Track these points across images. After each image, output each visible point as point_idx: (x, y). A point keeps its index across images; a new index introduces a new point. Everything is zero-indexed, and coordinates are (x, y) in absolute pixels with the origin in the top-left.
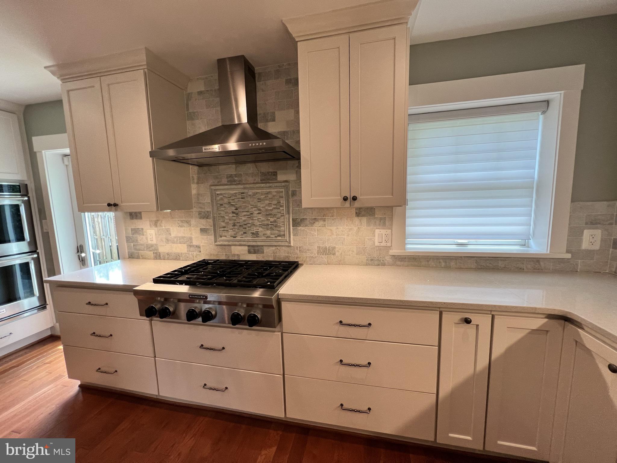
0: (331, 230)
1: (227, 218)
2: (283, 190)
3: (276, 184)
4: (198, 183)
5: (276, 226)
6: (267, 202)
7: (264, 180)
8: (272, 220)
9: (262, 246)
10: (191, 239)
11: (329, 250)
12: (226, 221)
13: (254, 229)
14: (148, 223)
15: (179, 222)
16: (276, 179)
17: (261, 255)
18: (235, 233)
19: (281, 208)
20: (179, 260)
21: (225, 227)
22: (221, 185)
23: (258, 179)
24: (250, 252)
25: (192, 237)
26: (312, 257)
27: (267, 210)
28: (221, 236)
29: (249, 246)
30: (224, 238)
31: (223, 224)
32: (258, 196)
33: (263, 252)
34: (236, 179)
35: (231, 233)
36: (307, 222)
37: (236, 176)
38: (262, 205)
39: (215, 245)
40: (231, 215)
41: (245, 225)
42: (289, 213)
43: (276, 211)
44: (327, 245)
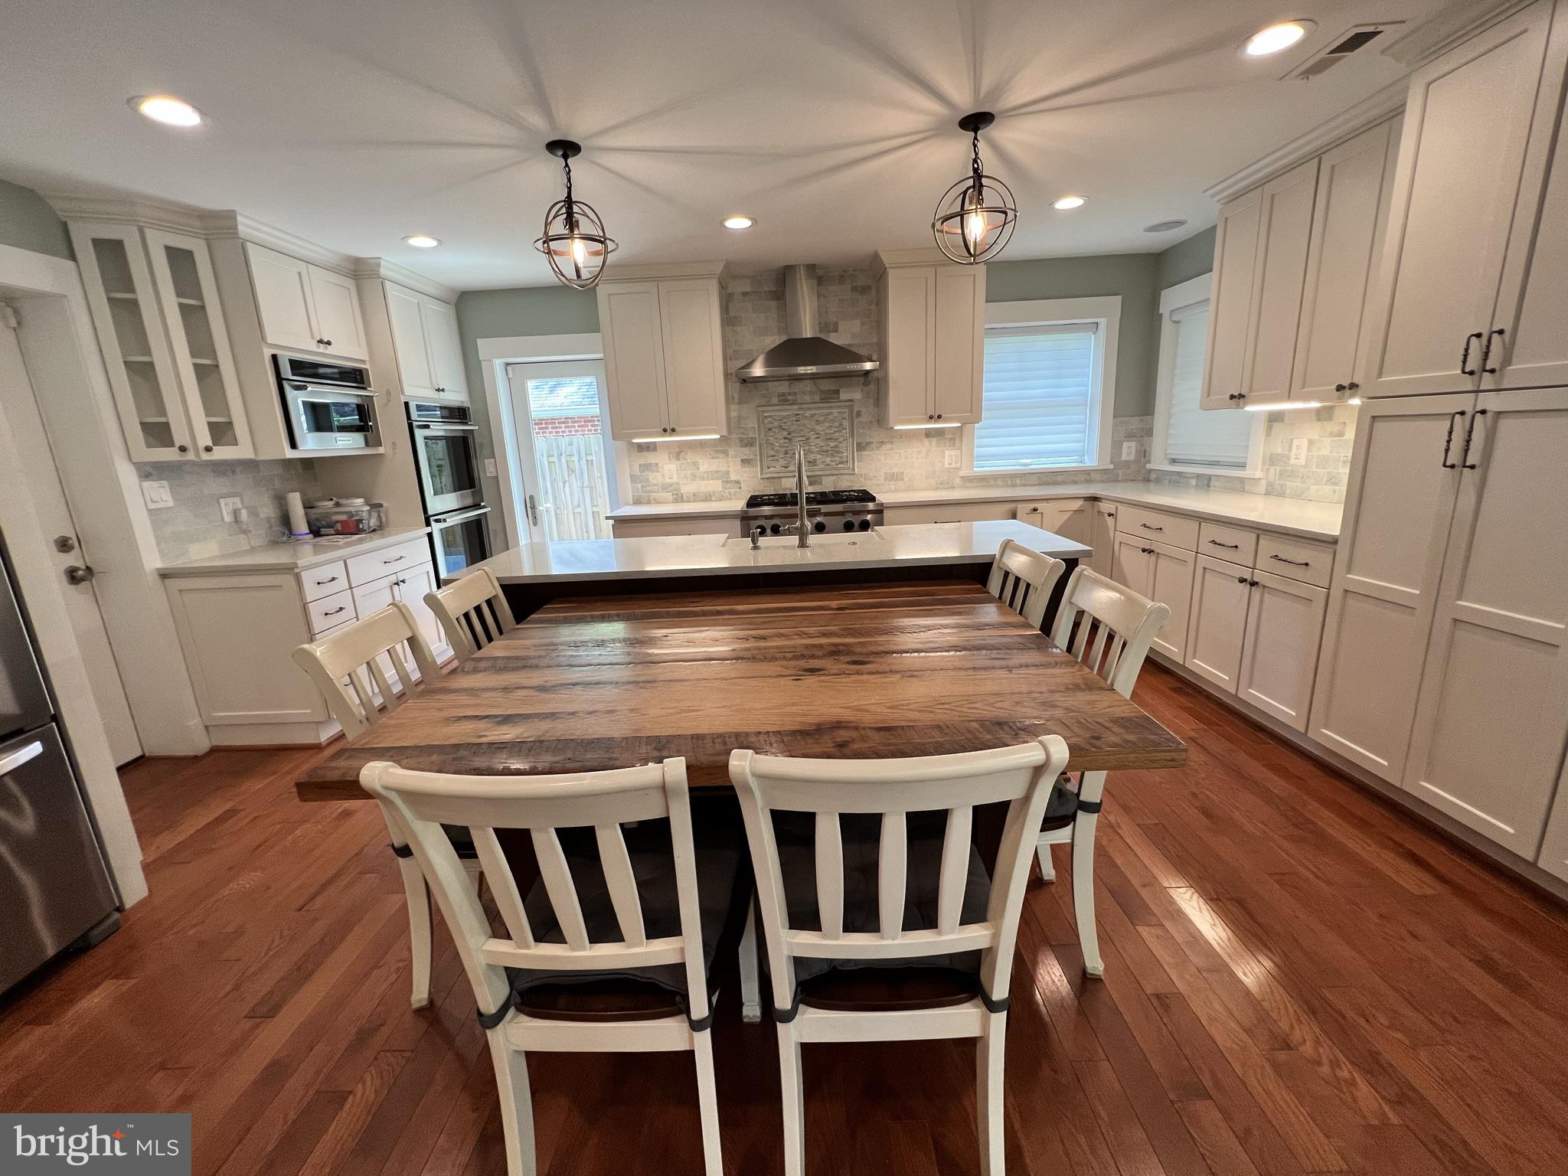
0: (900, 454)
2: (846, 410)
3: (839, 404)
4: (739, 403)
6: (827, 424)
7: (824, 400)
9: (820, 476)
10: (728, 473)
11: (897, 475)
13: (811, 457)
14: (666, 455)
15: (712, 453)
16: (838, 398)
18: (787, 462)
19: (844, 431)
20: (710, 500)
21: (774, 456)
22: (770, 406)
23: (817, 398)
25: (729, 471)
26: (878, 485)
27: (826, 433)
28: (768, 468)
30: (774, 469)
31: (772, 453)
33: (821, 483)
34: (789, 398)
35: (782, 462)
36: (874, 446)
37: (789, 395)
39: (762, 479)
40: (783, 441)
42: (853, 437)
43: (837, 434)
44: (895, 470)
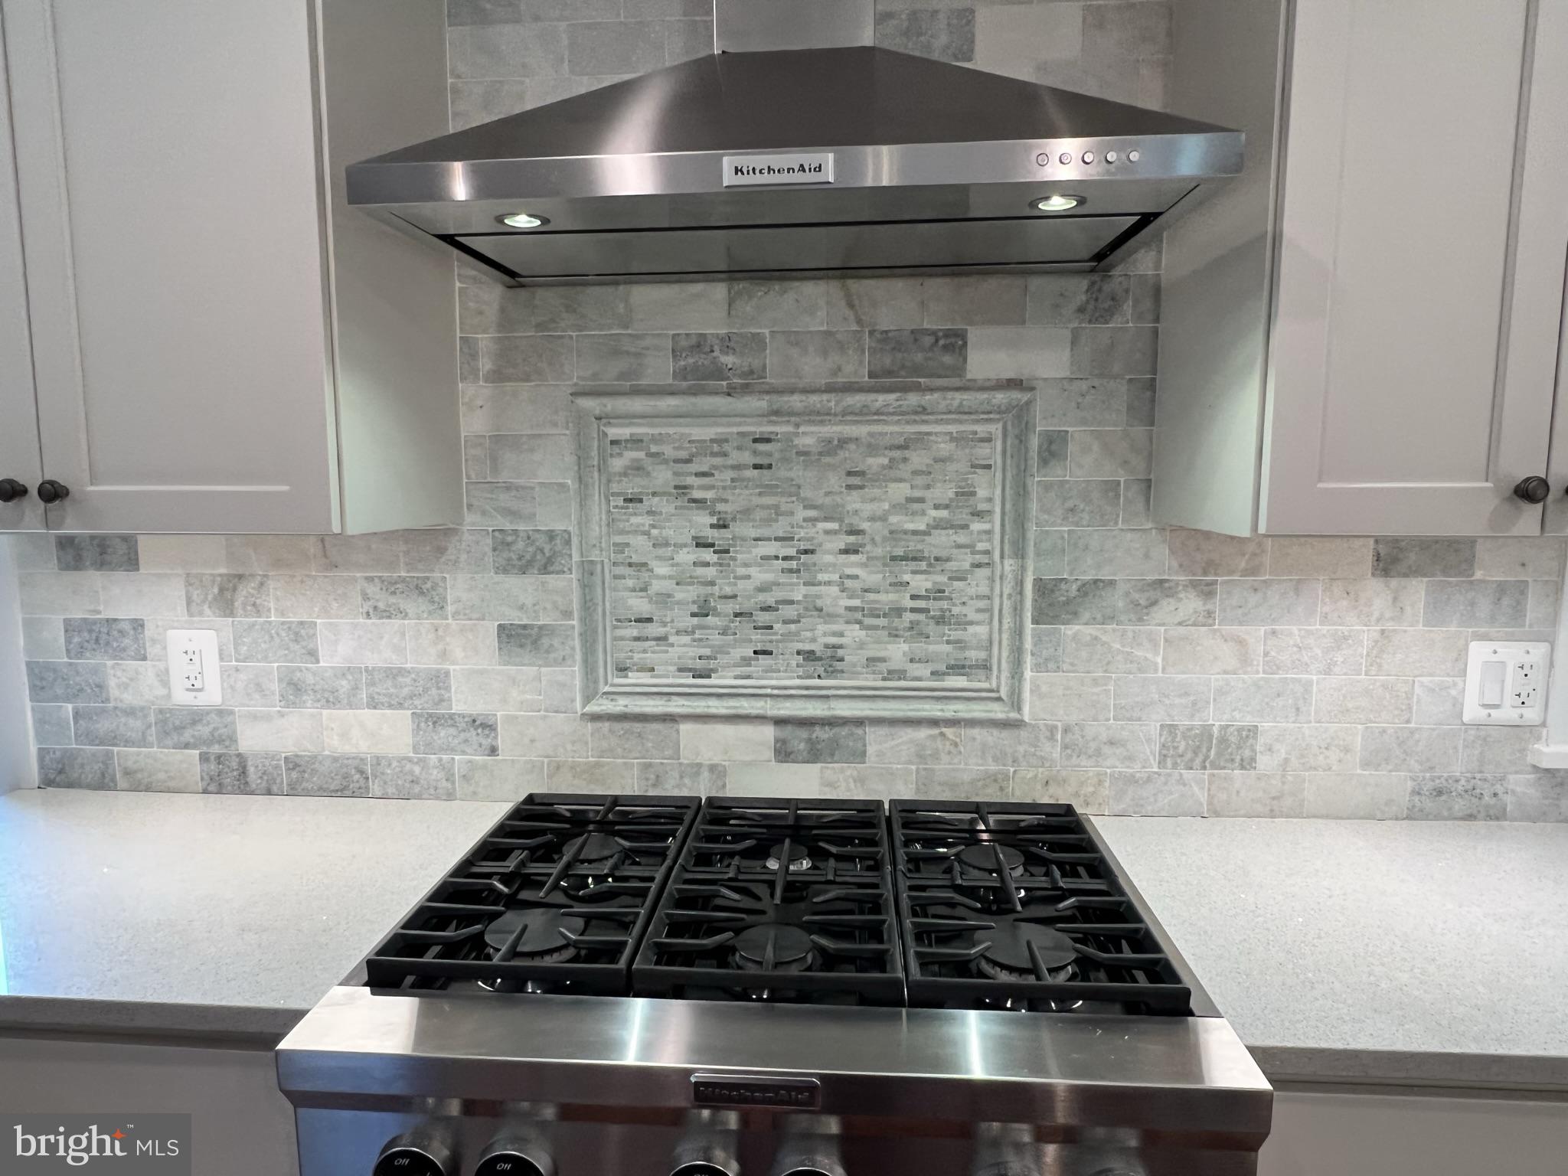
0: (1241, 642)
1: (662, 569)
2: (996, 429)
3: (958, 397)
4: (497, 377)
5: (940, 620)
6: (901, 490)
7: (889, 373)
8: (921, 583)
9: (859, 722)
10: (440, 679)
11: (1223, 740)
12: (656, 586)
13: (819, 635)
14: (176, 590)
15: (372, 589)
16: (959, 370)
17: (851, 770)
18: (707, 652)
19: (977, 526)
20: (361, 793)
21: (649, 620)
22: (637, 392)
23: (856, 367)
24: (783, 753)
25: (447, 674)
26: (1132, 780)
27: (894, 534)
28: (622, 670)
29: (779, 722)
30: (645, 678)
31: (640, 605)
32: (850, 456)
33: (860, 755)
34: (729, 360)
35: (683, 649)
36: (1117, 600)
37: (727, 349)
38: (868, 509)
40: (687, 556)
41: (766, 609)
42: (1020, 553)
43: (941, 540)
44: (1214, 718)
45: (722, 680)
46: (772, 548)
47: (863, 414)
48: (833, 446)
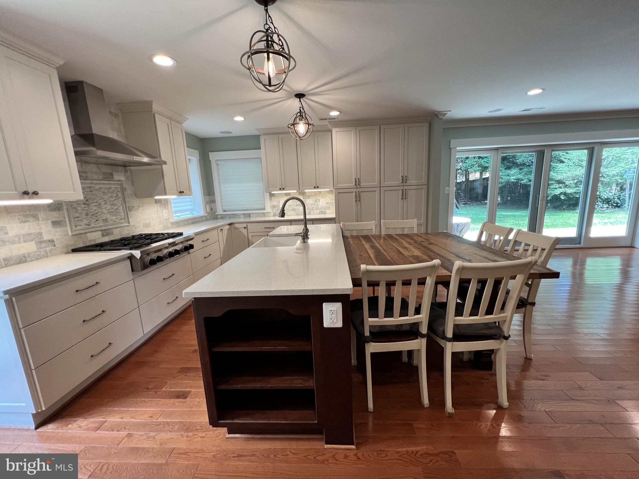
2: (119, 186)
3: (114, 182)
6: (110, 195)
9: (112, 229)
10: (41, 234)
12: (79, 211)
17: (112, 236)
19: (119, 200)
21: (79, 217)
23: (101, 177)
24: (103, 235)
29: (102, 231)
30: (80, 227)
31: (77, 215)
33: (113, 234)
35: (85, 221)
36: (135, 208)
38: (107, 197)
40: (83, 206)
41: (97, 213)
42: (125, 203)
44: (147, 222)
45: (92, 225)
46: (94, 204)
47: (103, 184)
48: (100, 188)
